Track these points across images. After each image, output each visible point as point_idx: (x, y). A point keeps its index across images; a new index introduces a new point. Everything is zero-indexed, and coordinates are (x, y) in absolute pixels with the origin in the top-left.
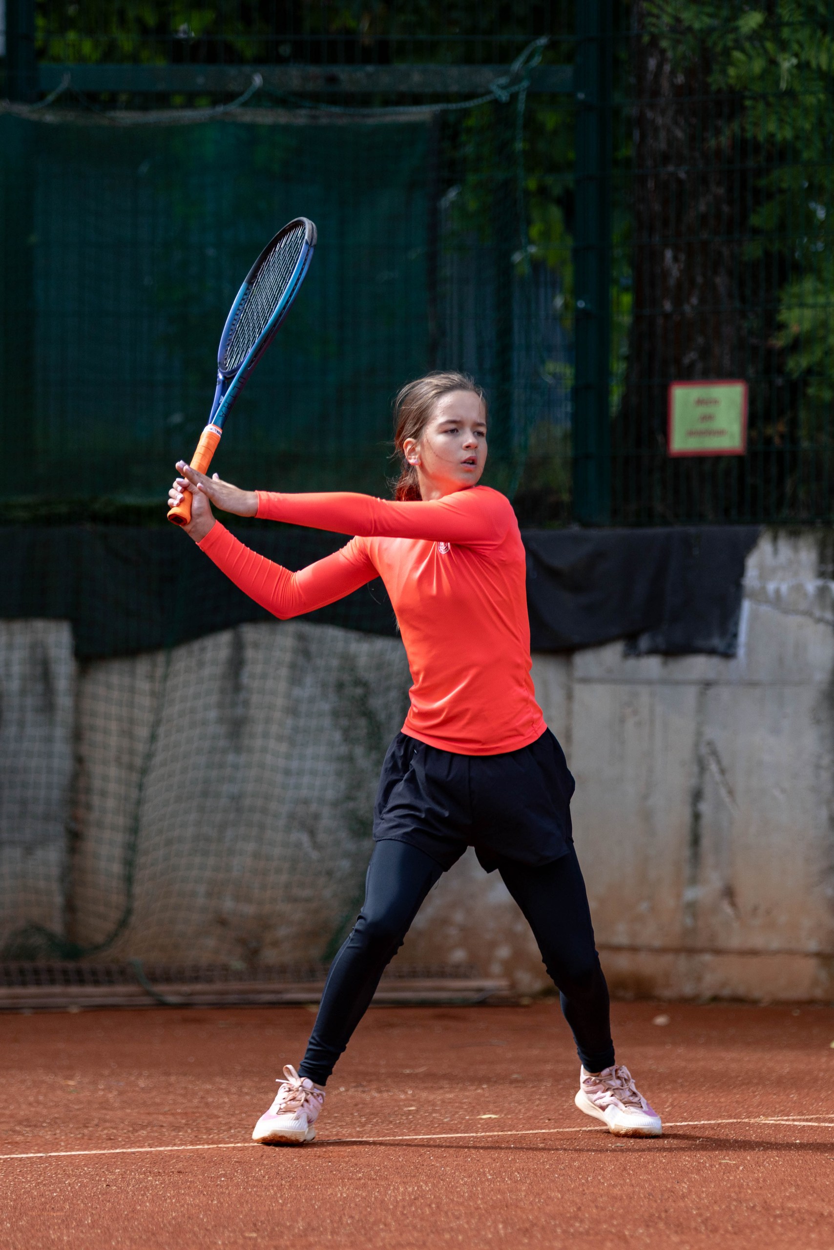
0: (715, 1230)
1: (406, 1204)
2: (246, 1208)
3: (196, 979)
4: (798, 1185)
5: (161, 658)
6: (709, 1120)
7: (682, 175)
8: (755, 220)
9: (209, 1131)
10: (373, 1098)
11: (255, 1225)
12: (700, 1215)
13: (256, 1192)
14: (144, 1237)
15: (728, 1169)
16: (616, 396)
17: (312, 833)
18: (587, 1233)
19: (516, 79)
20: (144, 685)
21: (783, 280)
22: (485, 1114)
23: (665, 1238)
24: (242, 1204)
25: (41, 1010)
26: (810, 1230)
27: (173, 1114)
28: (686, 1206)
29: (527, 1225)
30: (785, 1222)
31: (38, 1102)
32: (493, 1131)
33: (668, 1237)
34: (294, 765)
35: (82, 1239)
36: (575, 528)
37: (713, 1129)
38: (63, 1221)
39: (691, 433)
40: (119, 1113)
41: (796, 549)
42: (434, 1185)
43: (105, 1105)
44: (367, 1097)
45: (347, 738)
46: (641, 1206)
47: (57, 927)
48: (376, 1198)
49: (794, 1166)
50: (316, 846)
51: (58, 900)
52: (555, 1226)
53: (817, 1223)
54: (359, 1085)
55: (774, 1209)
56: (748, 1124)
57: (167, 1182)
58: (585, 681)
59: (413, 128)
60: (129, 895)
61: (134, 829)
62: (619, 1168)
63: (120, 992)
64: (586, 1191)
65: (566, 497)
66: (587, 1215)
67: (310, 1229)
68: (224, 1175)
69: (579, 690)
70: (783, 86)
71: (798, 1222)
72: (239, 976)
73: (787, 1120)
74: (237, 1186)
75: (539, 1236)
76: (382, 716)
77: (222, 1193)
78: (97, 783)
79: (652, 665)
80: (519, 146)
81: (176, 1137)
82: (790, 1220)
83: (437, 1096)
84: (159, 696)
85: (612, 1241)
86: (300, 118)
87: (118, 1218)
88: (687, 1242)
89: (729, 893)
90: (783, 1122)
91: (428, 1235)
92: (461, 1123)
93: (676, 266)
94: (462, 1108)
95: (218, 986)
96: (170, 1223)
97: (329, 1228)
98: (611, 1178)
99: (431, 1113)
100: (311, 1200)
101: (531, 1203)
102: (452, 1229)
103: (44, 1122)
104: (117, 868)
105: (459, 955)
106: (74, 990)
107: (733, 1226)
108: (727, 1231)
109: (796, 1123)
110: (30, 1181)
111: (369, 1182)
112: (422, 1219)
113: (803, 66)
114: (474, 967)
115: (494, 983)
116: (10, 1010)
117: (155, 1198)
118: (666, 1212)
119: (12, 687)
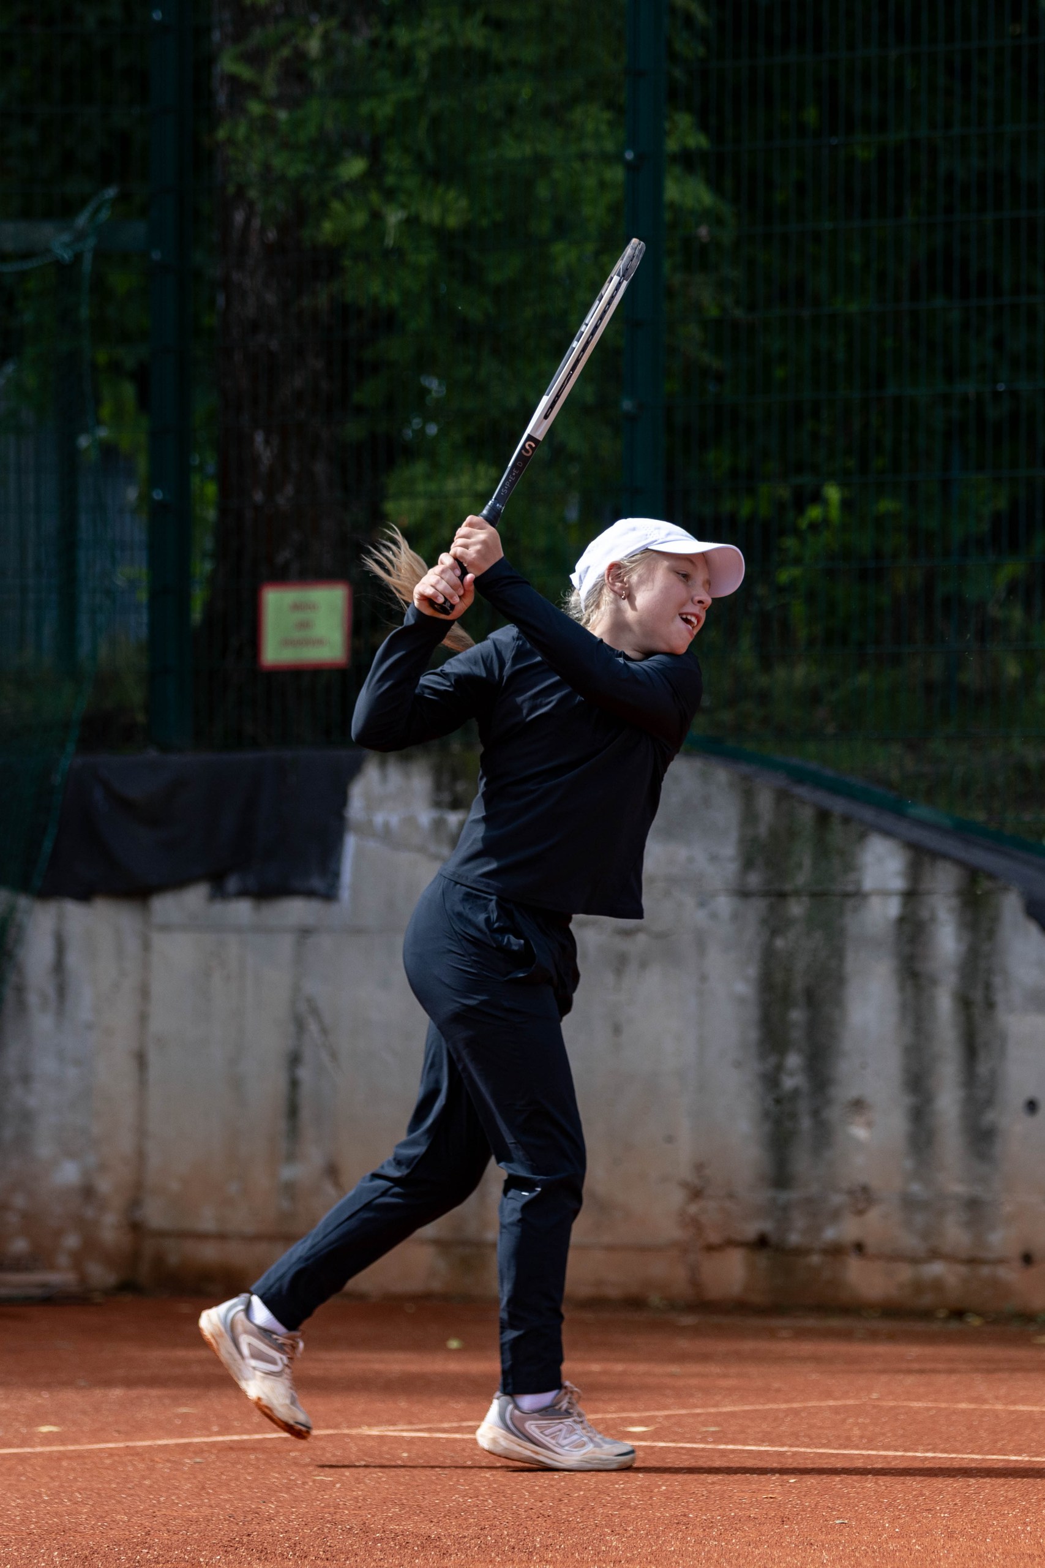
4: (403, 1504)
7: (274, 346)
8: (358, 397)
12: (289, 1539)
15: (324, 1488)
16: (199, 600)
19: (81, 236)
21: (391, 463)
22: (43, 1427)
28: (272, 1530)
29: (87, 1552)
30: (385, 1547)
32: (53, 1446)
36: (153, 754)
39: (287, 643)
41: (407, 775)
46: (220, 1530)
55: (374, 1532)
56: (349, 1436)
58: (165, 928)
64: (158, 1513)
65: (141, 718)
66: (157, 1541)
69: (159, 941)
70: (390, 241)
71: (401, 1545)
73: (393, 1431)
79: (242, 909)
82: (392, 1544)
89: (333, 1172)
90: (389, 1433)
92: (16, 1437)
93: (268, 451)
94: (17, 1420)
98: (187, 1499)
101: (93, 1528)
105: (20, 1246)
109: (404, 1434)
113: (411, 222)
114: (39, 1259)
115: (61, 1277)
118: (249, 1536)
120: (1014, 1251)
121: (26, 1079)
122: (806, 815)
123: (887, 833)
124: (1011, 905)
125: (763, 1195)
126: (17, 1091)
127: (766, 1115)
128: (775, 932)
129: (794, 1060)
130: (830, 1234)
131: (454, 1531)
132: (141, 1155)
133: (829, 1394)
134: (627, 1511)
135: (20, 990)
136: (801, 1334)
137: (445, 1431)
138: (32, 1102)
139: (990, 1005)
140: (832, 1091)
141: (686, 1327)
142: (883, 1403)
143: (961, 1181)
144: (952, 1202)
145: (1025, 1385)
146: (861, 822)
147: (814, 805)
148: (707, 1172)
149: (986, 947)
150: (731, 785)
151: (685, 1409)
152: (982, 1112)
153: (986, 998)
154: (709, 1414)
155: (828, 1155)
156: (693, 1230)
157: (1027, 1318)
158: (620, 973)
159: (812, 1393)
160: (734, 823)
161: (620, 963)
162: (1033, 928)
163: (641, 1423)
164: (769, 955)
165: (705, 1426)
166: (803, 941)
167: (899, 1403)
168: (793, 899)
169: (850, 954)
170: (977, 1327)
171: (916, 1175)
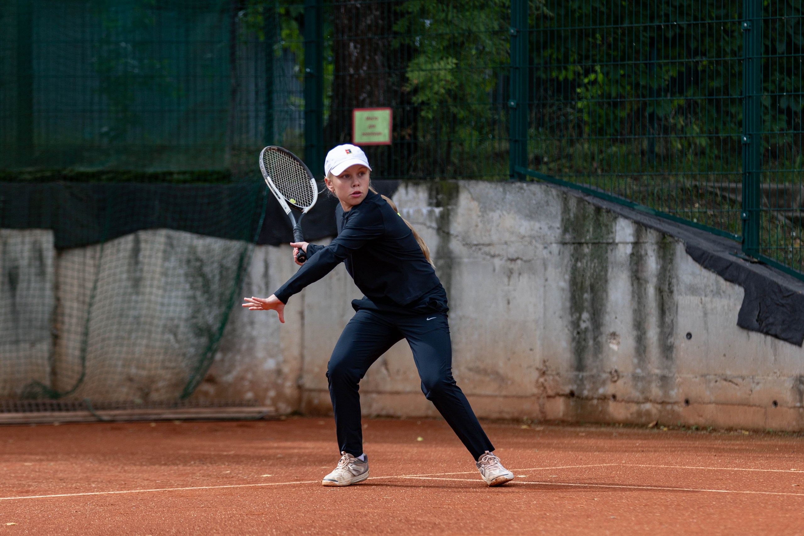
0: (382, 531)
1: (226, 520)
3: (117, 408)
5: (98, 248)
6: (377, 477)
7: (359, 6)
8: (395, 28)
11: (151, 531)
12: (374, 524)
13: (151, 514)
15: (388, 501)
16: (326, 115)
17: (175, 335)
20: (89, 261)
21: (410, 57)
22: (264, 474)
24: (144, 520)
25: (40, 424)
26: (429, 531)
28: (367, 520)
29: (288, 530)
30: (417, 527)
32: (269, 483)
34: (166, 301)
37: (379, 481)
38: (54, 529)
39: (364, 134)
41: (417, 192)
45: (192, 288)
46: (344, 520)
47: (47, 382)
48: (211, 517)
50: (177, 341)
51: (48, 369)
53: (433, 528)
55: (412, 521)
56: (396, 479)
57: (106, 510)
60: (84, 366)
61: (86, 334)
62: (333, 501)
63: (79, 415)
64: (317, 513)
66: (317, 525)
67: (178, 532)
68: (134, 506)
71: (423, 527)
72: (139, 406)
73: (416, 477)
74: (142, 511)
76: (210, 276)
77: (134, 515)
78: (67, 311)
81: (110, 487)
82: (419, 526)
83: (240, 466)
84: (98, 267)
87: (82, 528)
89: (385, 363)
90: (414, 478)
92: (253, 479)
93: (356, 51)
94: (253, 472)
95: (129, 411)
96: (108, 530)
97: (188, 532)
98: (329, 506)
99: (237, 474)
100: (179, 518)
101: (289, 519)
103: (43, 480)
104: (77, 353)
105: (249, 395)
106: (57, 414)
107: (391, 530)
108: (388, 532)
109: (421, 478)
110: (37, 510)
111: (208, 509)
112: (234, 527)
114: (257, 401)
115: (267, 409)
116: (25, 424)
117: (100, 518)
118: (357, 522)
119: (24, 263)
120: (682, 399)
121: (252, 323)
122: (591, 209)
123: (626, 217)
124: (680, 249)
125: (572, 374)
126: (248, 329)
127: (574, 339)
128: (577, 260)
129: (585, 316)
130: (601, 391)
131: (446, 521)
132: (302, 357)
133: (604, 461)
135: (249, 284)
136: (589, 435)
137: (438, 477)
138: (255, 333)
139: (671, 292)
140: (602, 329)
141: (539, 431)
142: (627, 465)
143: (658, 368)
144: (654, 377)
145: (688, 457)
146: (614, 212)
147: (594, 205)
148: (547, 364)
149: (669, 266)
150: (558, 195)
151: (542, 467)
152: (667, 338)
153: (669, 289)
154: (552, 470)
155: (600, 356)
156: (542, 388)
157: (687, 427)
158: (509, 277)
159: (596, 460)
160: (559, 213)
161: (510, 273)
162: (690, 259)
163: (523, 473)
164: (574, 270)
165: (551, 475)
166: (589, 264)
167: (634, 465)
168: (585, 245)
169: (610, 270)
170: (665, 431)
171: (639, 365)
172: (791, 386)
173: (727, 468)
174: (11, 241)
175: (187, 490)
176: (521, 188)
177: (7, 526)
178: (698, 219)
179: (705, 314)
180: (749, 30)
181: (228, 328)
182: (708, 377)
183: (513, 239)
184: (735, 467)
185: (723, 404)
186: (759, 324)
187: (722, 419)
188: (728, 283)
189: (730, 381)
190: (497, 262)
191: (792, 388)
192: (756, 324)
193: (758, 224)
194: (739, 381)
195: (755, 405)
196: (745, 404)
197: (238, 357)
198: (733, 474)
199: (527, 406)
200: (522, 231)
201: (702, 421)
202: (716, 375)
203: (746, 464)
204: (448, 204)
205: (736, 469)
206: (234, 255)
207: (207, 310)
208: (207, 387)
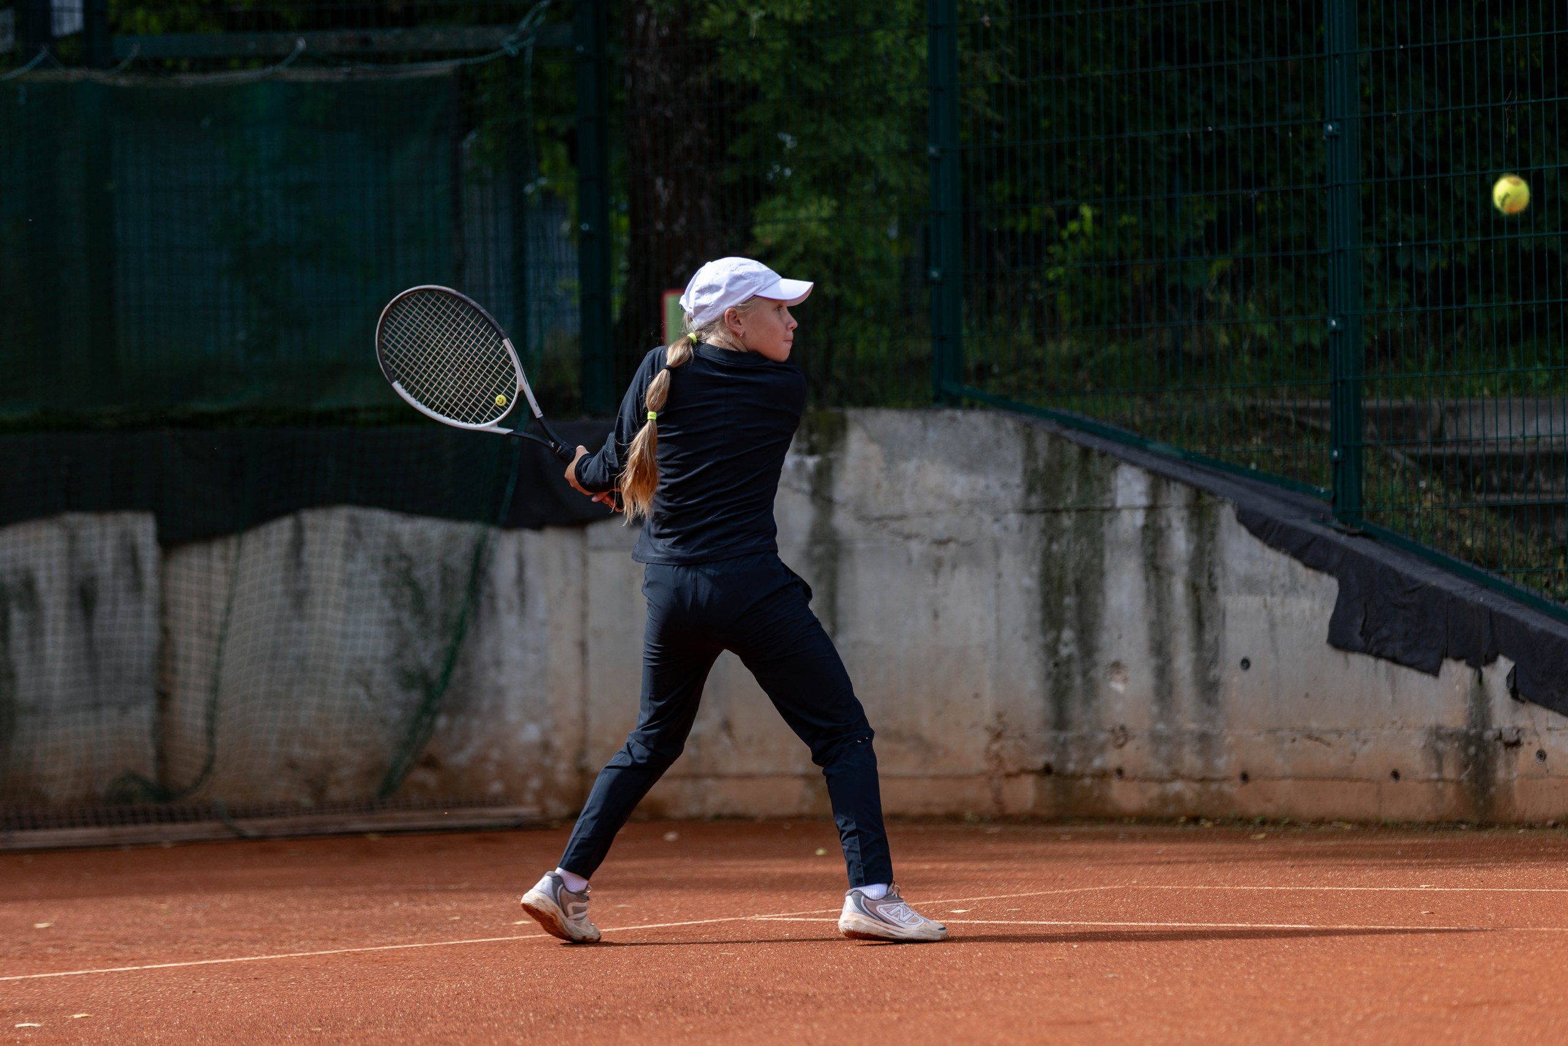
0: (715, 1012)
1: (450, 999)
2: (313, 1006)
3: (271, 815)
4: (787, 971)
5: (233, 541)
6: (711, 919)
7: (669, 114)
8: (732, 150)
9: (282, 943)
10: (423, 910)
11: (320, 1021)
12: (703, 999)
13: (322, 993)
14: (224, 1034)
15: (728, 960)
16: (617, 303)
17: (367, 687)
18: (606, 1018)
19: (523, 36)
20: (218, 565)
21: (758, 198)
22: (519, 920)
23: (672, 1020)
24: (309, 1004)
25: (139, 846)
26: (797, 1009)
27: (251, 930)
28: (690, 993)
29: (554, 1013)
30: (775, 1003)
31: (135, 924)
32: (526, 935)
33: (675, 1018)
34: (350, 629)
35: (172, 1037)
36: (586, 419)
37: (715, 926)
38: (155, 1023)
40: (205, 931)
42: (475, 982)
43: (192, 924)
44: (418, 910)
45: (395, 604)
46: (652, 994)
47: (150, 773)
48: (424, 995)
49: (784, 956)
50: (371, 697)
51: (151, 751)
52: (578, 1013)
53: (803, 1002)
54: (411, 900)
55: (766, 992)
56: (744, 921)
57: (245, 987)
58: (599, 549)
59: (436, 81)
60: (211, 744)
61: (214, 688)
62: (634, 962)
63: (205, 828)
64: (605, 983)
65: (576, 393)
66: (605, 1003)
67: (367, 1022)
68: (294, 980)
69: (594, 558)
70: (753, 34)
71: (786, 1002)
72: (308, 811)
73: (778, 917)
74: (306, 988)
75: (564, 1022)
76: (424, 585)
77: (293, 995)
78: (181, 651)
80: (528, 93)
81: (253, 949)
82: (780, 1001)
83: (477, 907)
84: (234, 576)
85: (626, 1024)
86: (340, 75)
87: (202, 1019)
88: (691, 1022)
89: (727, 726)
90: (775, 919)
91: (468, 1024)
92: (498, 929)
93: (666, 192)
94: (499, 916)
95: (291, 820)
96: (247, 1022)
97: (384, 1022)
98: (627, 971)
99: (472, 922)
100: (369, 998)
101: (558, 994)
102: (489, 1019)
103: (140, 940)
104: (200, 722)
105: (497, 787)
106: (167, 828)
107: (730, 1008)
108: (725, 1012)
109: (786, 919)
110: (127, 991)
111: (419, 981)
112: (463, 1011)
113: (769, 18)
114: (510, 797)
115: (528, 810)
116: (111, 847)
117: (234, 1001)
118: (674, 997)
119: (106, 569)
120: (1236, 772)
121: (498, 663)
122: (1073, 451)
123: (1134, 464)
124: (1227, 514)
125: (1048, 735)
126: (492, 673)
127: (1048, 675)
128: (1051, 540)
129: (1068, 634)
130: (1097, 763)
131: (826, 990)
132: (584, 718)
133: (1101, 882)
134: (953, 972)
135: (492, 597)
136: (1077, 838)
137: (816, 916)
138: (503, 680)
139: (1214, 590)
140: (1097, 656)
141: (992, 835)
142: (1140, 887)
143: (1194, 721)
144: (1187, 736)
145: (1246, 871)
146: (1113, 455)
147: (1078, 444)
148: (1005, 719)
149: (1209, 546)
150: (1016, 430)
151: (994, 895)
152: (1208, 669)
153: (1210, 584)
154: (1012, 898)
155: (1094, 703)
156: (996, 762)
157: (1245, 821)
158: (936, 572)
159: (1087, 881)
160: (1019, 458)
161: (937, 565)
162: (1244, 531)
163: (961, 906)
164: (1047, 557)
165: (1009, 907)
166: (1072, 545)
167: (1152, 887)
168: (1064, 514)
169: (1108, 554)
170: (1208, 828)
171: (1161, 717)
172: (1422, 744)
173: (1311, 886)
174: (83, 533)
175: (386, 950)
176: (953, 419)
177: (74, 1020)
178: (1258, 466)
179: (1273, 626)
180: (1336, 137)
181: (458, 672)
182: (1279, 734)
183: (942, 506)
184: (1324, 885)
185: (1306, 778)
186: (1365, 640)
187: (1307, 805)
188: (1310, 572)
189: (1317, 739)
190: (915, 547)
191: (1425, 747)
192: (1359, 640)
193: (1360, 469)
194: (1333, 738)
195: (1359, 779)
196: (1343, 777)
197: (476, 723)
198: (1321, 897)
199: (971, 792)
200: (957, 492)
201: (1270, 809)
202: (1292, 729)
203: (1344, 878)
204: (829, 450)
205: (1327, 888)
206: (464, 548)
207: (419, 643)
208: (422, 775)
